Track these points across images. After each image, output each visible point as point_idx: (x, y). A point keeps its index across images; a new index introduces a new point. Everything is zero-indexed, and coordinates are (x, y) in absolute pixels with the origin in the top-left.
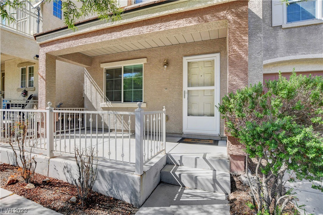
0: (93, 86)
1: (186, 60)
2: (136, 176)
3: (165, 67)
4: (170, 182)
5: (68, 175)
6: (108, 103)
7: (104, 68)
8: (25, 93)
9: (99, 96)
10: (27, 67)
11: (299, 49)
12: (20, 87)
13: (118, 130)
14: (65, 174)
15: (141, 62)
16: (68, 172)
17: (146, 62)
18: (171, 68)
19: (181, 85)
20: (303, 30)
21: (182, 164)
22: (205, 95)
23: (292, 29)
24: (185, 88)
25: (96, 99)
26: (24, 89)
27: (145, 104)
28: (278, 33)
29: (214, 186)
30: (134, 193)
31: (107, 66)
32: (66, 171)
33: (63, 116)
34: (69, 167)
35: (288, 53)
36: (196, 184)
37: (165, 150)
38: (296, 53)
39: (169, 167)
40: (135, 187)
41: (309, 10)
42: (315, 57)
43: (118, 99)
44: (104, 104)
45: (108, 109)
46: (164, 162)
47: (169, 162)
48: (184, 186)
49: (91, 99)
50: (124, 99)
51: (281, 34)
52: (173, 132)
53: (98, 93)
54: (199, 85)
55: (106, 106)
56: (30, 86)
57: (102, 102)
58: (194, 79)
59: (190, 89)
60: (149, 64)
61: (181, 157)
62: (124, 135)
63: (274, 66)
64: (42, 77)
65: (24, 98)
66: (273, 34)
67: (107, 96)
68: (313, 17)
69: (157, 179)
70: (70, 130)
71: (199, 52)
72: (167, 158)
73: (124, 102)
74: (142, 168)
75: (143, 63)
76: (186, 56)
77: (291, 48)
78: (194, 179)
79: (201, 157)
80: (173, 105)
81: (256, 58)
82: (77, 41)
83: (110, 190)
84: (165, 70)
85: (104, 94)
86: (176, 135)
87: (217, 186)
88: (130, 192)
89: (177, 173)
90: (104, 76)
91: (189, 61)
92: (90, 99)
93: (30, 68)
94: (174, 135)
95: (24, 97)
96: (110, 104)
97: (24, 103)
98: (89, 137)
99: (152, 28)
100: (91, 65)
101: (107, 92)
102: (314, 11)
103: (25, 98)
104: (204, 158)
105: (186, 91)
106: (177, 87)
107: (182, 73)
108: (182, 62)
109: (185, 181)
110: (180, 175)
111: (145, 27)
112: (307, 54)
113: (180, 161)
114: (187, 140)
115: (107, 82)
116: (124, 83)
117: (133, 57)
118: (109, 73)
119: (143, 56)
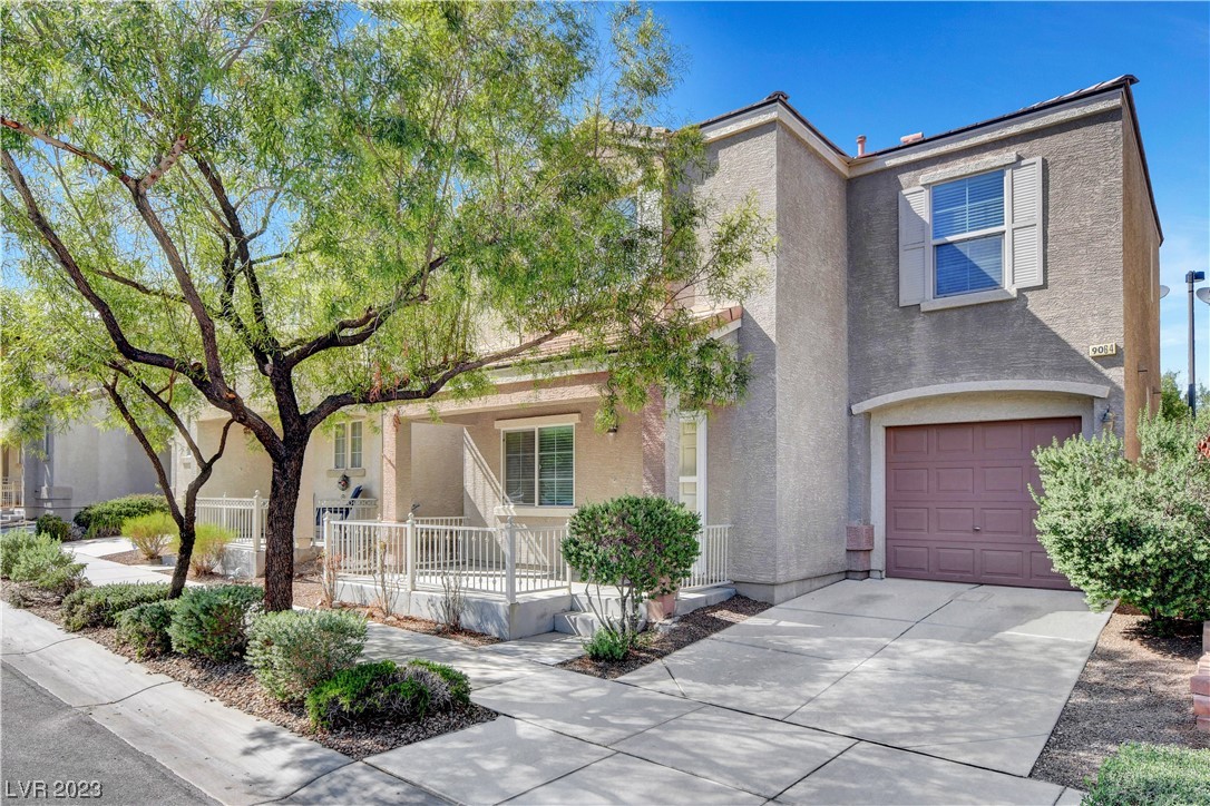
2: (505, 605)
3: (613, 434)
5: (432, 610)
6: (508, 507)
7: (502, 430)
8: (345, 481)
9: (490, 493)
10: (347, 423)
11: (961, 365)
12: (333, 466)
14: (429, 608)
15: (570, 421)
16: (433, 605)
17: (579, 422)
18: (624, 434)
20: (970, 317)
23: (947, 314)
25: (484, 496)
26: (341, 471)
28: (912, 323)
30: (502, 625)
31: (507, 426)
33: (427, 533)
35: (937, 375)
37: (568, 588)
38: (954, 376)
40: (503, 617)
41: (983, 263)
43: (528, 500)
44: (500, 508)
46: (566, 605)
47: (571, 606)
48: (580, 635)
49: (475, 499)
50: (540, 498)
51: (920, 325)
53: (488, 486)
55: (503, 514)
57: (495, 503)
60: (585, 426)
63: (918, 408)
64: (390, 461)
65: (342, 492)
66: (903, 325)
67: (507, 492)
68: (994, 284)
69: (545, 624)
72: (573, 602)
73: (540, 504)
74: (513, 597)
75: (573, 424)
77: (943, 366)
83: (479, 624)
84: (612, 441)
85: (501, 488)
89: (573, 617)
90: (502, 445)
92: (472, 497)
93: (354, 425)
95: (344, 490)
97: (343, 504)
98: (471, 575)
100: (477, 422)
102: (999, 266)
103: (344, 493)
109: (579, 627)
110: (575, 619)
112: (979, 379)
115: (508, 460)
116: (540, 463)
117: (555, 410)
118: (511, 439)
119: (573, 408)
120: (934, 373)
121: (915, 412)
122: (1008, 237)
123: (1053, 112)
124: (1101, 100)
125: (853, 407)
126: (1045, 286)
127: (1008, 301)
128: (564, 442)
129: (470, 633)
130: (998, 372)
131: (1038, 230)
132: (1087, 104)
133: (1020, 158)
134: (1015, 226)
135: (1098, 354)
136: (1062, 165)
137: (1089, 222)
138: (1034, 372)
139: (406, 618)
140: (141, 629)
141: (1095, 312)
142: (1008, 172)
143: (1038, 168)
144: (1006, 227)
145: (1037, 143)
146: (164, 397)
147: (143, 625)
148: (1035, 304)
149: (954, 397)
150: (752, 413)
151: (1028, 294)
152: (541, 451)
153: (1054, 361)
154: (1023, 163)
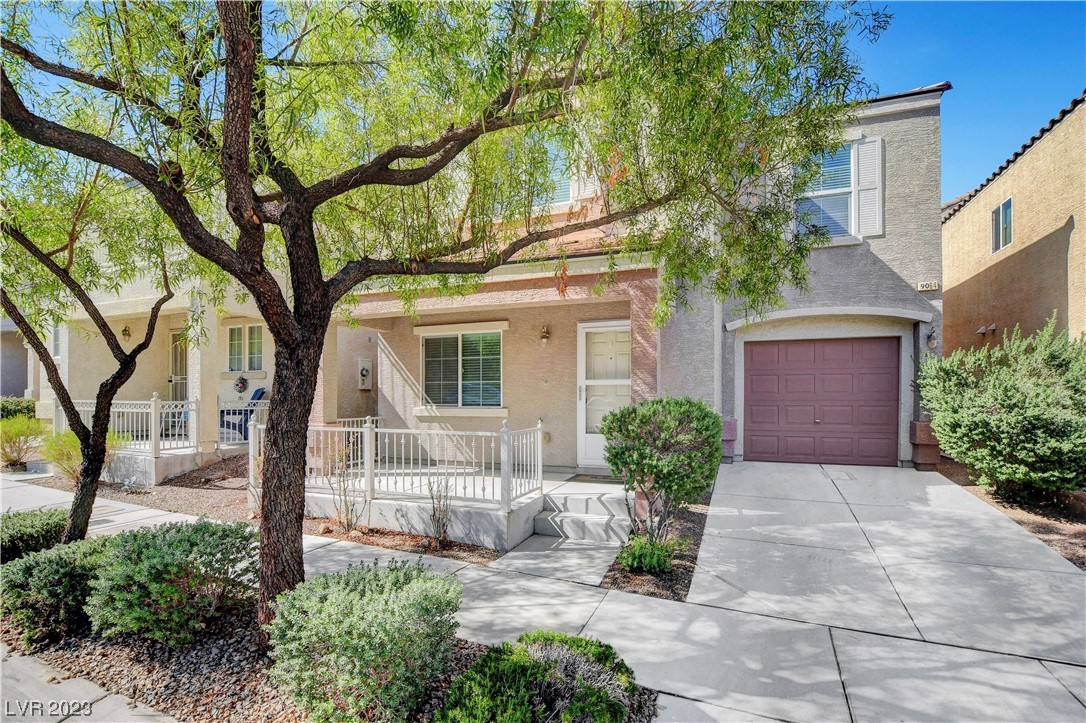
0: (395, 372)
1: (582, 329)
2: (502, 514)
3: (544, 340)
4: (548, 533)
5: (402, 521)
6: (429, 407)
7: (421, 335)
8: (243, 384)
9: (410, 393)
10: (244, 327)
12: (227, 369)
13: (451, 463)
14: (397, 519)
15: (498, 329)
16: (403, 516)
17: (507, 329)
18: (555, 341)
19: (574, 375)
21: (566, 510)
22: (619, 394)
24: (582, 381)
25: (404, 399)
27: (506, 410)
29: (606, 532)
30: (499, 536)
31: (426, 332)
32: (399, 516)
34: (404, 509)
36: (584, 532)
37: (541, 488)
38: (810, 302)
39: (545, 513)
40: (501, 527)
41: (835, 215)
42: (845, 313)
43: (451, 400)
44: (420, 409)
45: (430, 420)
46: (540, 506)
47: (547, 507)
48: (567, 537)
49: (393, 399)
50: (463, 399)
52: (559, 463)
53: (408, 387)
54: (607, 376)
55: (426, 414)
56: (251, 367)
57: (416, 404)
58: (599, 364)
59: (590, 382)
60: (514, 332)
61: (566, 499)
62: (458, 471)
63: (774, 327)
65: (239, 394)
67: (426, 392)
68: (844, 232)
69: (529, 528)
70: (351, 462)
71: (606, 314)
72: (545, 502)
73: (464, 405)
74: (509, 505)
75: (501, 331)
76: (583, 320)
78: (581, 526)
79: (595, 498)
80: (560, 413)
81: (703, 330)
82: (387, 302)
83: (467, 535)
84: (544, 346)
85: (421, 388)
86: (565, 470)
87: (611, 532)
88: (494, 535)
89: (558, 519)
90: (421, 351)
91: (588, 330)
92: (390, 399)
93: (252, 329)
94: (561, 470)
95: (241, 392)
96: (434, 410)
97: (242, 406)
99: (519, 296)
100: (393, 328)
101: (426, 385)
102: (846, 218)
103: (242, 395)
104: (599, 499)
105: (584, 388)
106: (566, 379)
107: (576, 353)
108: (575, 332)
109: (568, 529)
110: (561, 521)
111: (509, 293)
113: (565, 505)
114: (582, 478)
115: (427, 364)
116: (463, 367)
117: (481, 317)
118: (431, 345)
119: (501, 316)
120: (795, 299)
121: (772, 330)
122: (853, 197)
123: (890, 104)
124: (926, 98)
125: (727, 325)
126: (882, 236)
127: (855, 245)
128: (493, 346)
129: (462, 546)
130: (846, 301)
131: (878, 193)
132: (915, 100)
133: (864, 137)
134: (860, 188)
135: (925, 289)
136: (896, 145)
137: (917, 190)
138: (875, 300)
139: (371, 530)
140: (31, 600)
141: (921, 257)
142: (855, 146)
143: (878, 144)
144: (853, 188)
145: (876, 126)
146: (61, 259)
147: (33, 593)
148: (875, 247)
149: (803, 319)
150: (689, 324)
151: (870, 241)
152: (463, 356)
153: (890, 294)
154: (867, 140)
